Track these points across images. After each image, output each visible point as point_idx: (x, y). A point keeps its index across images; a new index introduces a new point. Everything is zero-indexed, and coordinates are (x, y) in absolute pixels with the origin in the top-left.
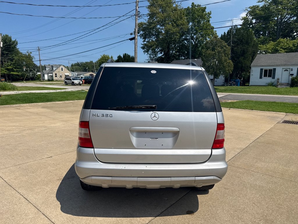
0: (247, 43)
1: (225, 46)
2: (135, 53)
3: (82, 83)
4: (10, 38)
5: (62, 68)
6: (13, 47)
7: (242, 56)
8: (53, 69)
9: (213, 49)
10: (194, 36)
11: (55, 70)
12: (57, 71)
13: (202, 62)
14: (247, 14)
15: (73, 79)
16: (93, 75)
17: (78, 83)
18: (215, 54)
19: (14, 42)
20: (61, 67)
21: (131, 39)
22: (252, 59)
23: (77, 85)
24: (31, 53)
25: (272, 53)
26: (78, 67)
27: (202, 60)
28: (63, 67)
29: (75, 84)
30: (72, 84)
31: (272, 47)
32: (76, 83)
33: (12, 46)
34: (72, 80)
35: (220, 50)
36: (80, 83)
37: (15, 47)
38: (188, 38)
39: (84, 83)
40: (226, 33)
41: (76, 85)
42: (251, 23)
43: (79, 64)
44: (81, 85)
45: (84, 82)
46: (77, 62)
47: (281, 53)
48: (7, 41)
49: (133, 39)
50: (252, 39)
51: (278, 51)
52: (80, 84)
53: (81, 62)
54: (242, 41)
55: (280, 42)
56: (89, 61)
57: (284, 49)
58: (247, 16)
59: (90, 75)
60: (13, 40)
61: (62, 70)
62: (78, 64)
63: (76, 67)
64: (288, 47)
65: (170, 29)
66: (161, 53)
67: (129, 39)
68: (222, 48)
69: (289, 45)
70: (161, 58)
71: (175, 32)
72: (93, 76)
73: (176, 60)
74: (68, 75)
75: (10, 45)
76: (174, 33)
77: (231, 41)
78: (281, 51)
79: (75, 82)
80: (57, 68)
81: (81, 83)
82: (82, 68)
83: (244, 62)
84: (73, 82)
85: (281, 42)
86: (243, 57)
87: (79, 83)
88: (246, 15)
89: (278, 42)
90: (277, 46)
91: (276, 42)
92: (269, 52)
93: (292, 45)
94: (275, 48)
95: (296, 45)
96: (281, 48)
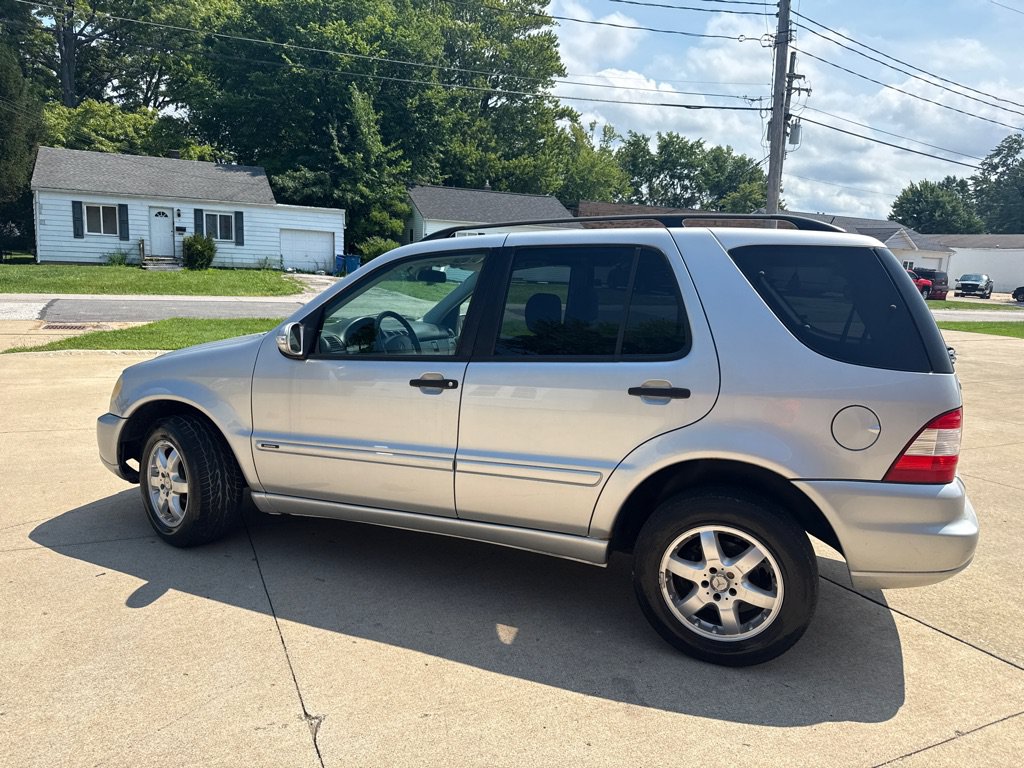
25: (70, 146)
31: (66, 124)
47: (102, 151)
51: (93, 142)
57: (111, 139)
64: (122, 134)
69: (122, 127)
78: (101, 143)
89: (87, 111)
90: (84, 125)
91: (79, 109)
92: (59, 142)
93: (131, 129)
94: (78, 129)
95: (144, 133)
96: (95, 131)
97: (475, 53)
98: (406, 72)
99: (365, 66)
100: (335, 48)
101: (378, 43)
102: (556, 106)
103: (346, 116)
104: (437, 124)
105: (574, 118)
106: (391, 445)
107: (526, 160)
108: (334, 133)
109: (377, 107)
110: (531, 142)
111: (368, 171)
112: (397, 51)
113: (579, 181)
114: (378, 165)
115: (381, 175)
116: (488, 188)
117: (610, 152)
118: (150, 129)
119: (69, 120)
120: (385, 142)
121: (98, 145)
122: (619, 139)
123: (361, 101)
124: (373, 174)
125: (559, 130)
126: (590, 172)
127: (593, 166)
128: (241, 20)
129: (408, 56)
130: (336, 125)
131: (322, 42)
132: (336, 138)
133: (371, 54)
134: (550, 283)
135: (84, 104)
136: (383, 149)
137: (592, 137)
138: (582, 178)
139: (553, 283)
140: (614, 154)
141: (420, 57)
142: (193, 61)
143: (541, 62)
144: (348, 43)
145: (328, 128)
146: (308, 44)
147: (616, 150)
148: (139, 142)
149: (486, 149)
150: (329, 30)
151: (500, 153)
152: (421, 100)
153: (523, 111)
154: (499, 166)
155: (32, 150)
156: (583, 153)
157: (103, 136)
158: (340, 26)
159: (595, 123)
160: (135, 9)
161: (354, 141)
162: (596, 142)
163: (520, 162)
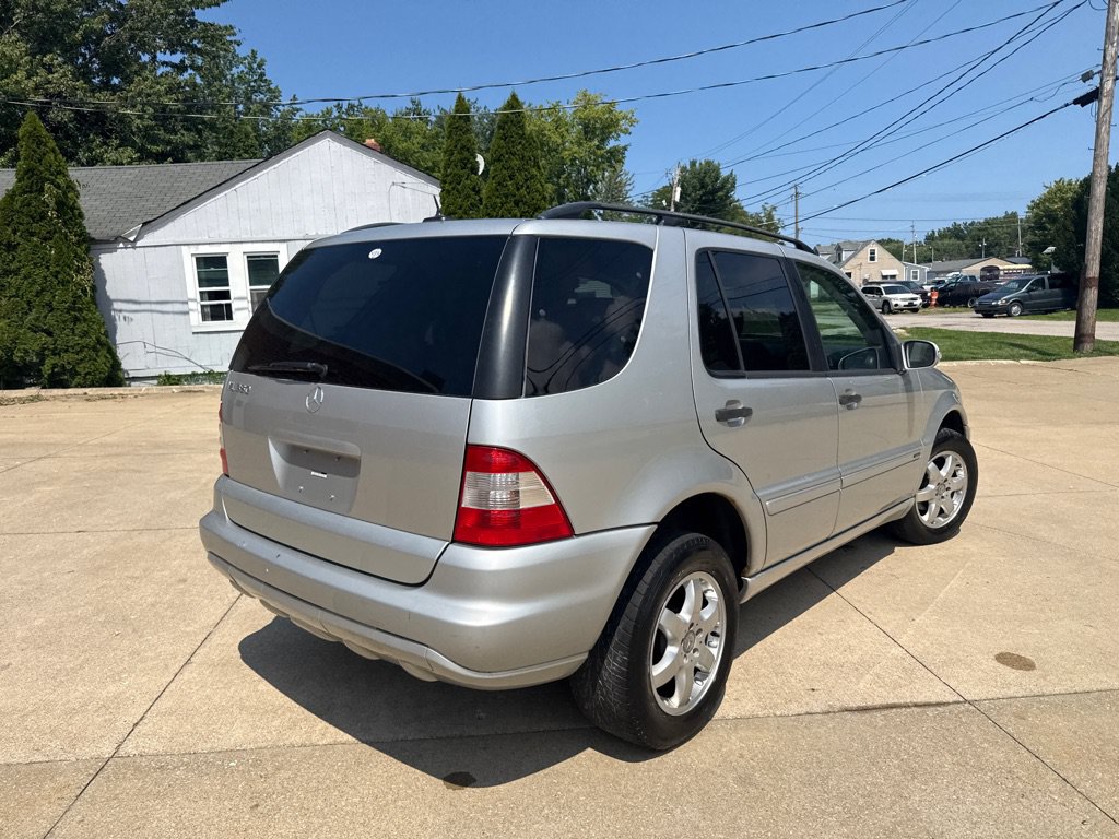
2: (1095, 159)
3: (925, 306)
4: (717, 170)
5: (873, 252)
6: (721, 198)
8: (840, 256)
11: (848, 260)
12: (853, 262)
15: (890, 291)
16: (998, 269)
17: (907, 303)
19: (726, 180)
20: (868, 249)
21: (1083, 101)
23: (901, 311)
24: (774, 208)
26: (953, 241)
28: (877, 248)
29: (893, 308)
30: (883, 309)
32: (896, 305)
33: (720, 194)
34: (885, 295)
36: (915, 302)
37: (727, 196)
39: (935, 305)
41: (895, 313)
43: (962, 231)
44: (915, 311)
45: (935, 297)
46: (952, 222)
48: (707, 180)
49: (1094, 95)
52: (912, 309)
53: (970, 222)
56: (1001, 215)
59: (983, 269)
60: (724, 173)
61: (872, 259)
62: (955, 233)
63: (946, 241)
67: (1076, 102)
72: (996, 273)
74: (894, 277)
75: (715, 191)
79: (894, 302)
80: (857, 251)
81: (918, 302)
82: (967, 247)
84: (886, 302)
87: (911, 304)
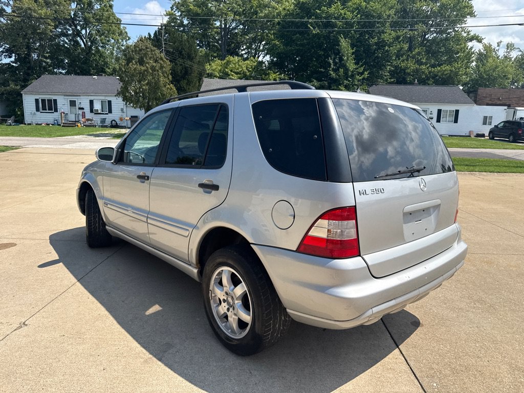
0: (190, 58)
1: (161, 59)
7: (184, 79)
9: (141, 62)
10: (81, 30)
13: (121, 83)
14: (173, 6)
18: (147, 70)
22: (199, 86)
25: (220, 78)
27: (121, 80)
31: (219, 68)
35: (154, 64)
38: (69, 32)
40: (152, 36)
42: (182, 24)
47: (232, 79)
50: (196, 51)
51: (229, 75)
54: (180, 53)
55: (229, 62)
57: (237, 73)
58: (172, 10)
64: (241, 71)
65: (30, 9)
66: (10, 57)
68: (156, 61)
69: (242, 67)
70: (8, 67)
71: (43, 16)
73: (49, 74)
76: (42, 18)
77: (162, 50)
78: (232, 75)
83: (189, 89)
85: (231, 62)
86: (185, 81)
88: (171, 8)
89: (228, 61)
90: (227, 68)
91: (225, 61)
92: (216, 76)
93: (245, 68)
94: (224, 70)
95: (251, 69)
96: (231, 71)
97: (417, 10)
98: (372, 25)
99: (349, 25)
100: (335, 18)
101: (356, 12)
102: (468, 35)
103: (338, 53)
104: (387, 51)
105: (479, 40)
106: (133, 208)
107: (446, 68)
108: (331, 61)
109: (353, 46)
110: (450, 56)
111: (347, 79)
112: (368, 15)
113: (485, 77)
114: (353, 76)
115: (353, 81)
116: (417, 84)
117: (510, 59)
118: (253, 67)
119: (221, 66)
120: (356, 63)
121: (231, 77)
122: (518, 50)
123: (344, 43)
124: (349, 81)
125: (469, 48)
126: (494, 71)
127: (497, 67)
128: (293, 11)
129: (373, 16)
130: (333, 57)
131: (329, 16)
132: (332, 64)
133: (352, 18)
134: (449, 136)
135: (227, 58)
136: (355, 67)
137: (498, 50)
138: (488, 75)
139: (452, 136)
140: (513, 59)
141: (380, 17)
142: (274, 34)
143: (459, 10)
144: (341, 14)
145: (328, 59)
146: (321, 18)
147: (515, 57)
148: (248, 74)
149: (421, 64)
150: (332, 10)
151: (429, 65)
152: (379, 39)
153: (447, 39)
154: (426, 71)
155: (200, 80)
156: (490, 60)
157: (234, 72)
158: (338, 6)
159: (501, 42)
160: (252, 12)
161: (341, 64)
162: (501, 53)
163: (441, 68)
